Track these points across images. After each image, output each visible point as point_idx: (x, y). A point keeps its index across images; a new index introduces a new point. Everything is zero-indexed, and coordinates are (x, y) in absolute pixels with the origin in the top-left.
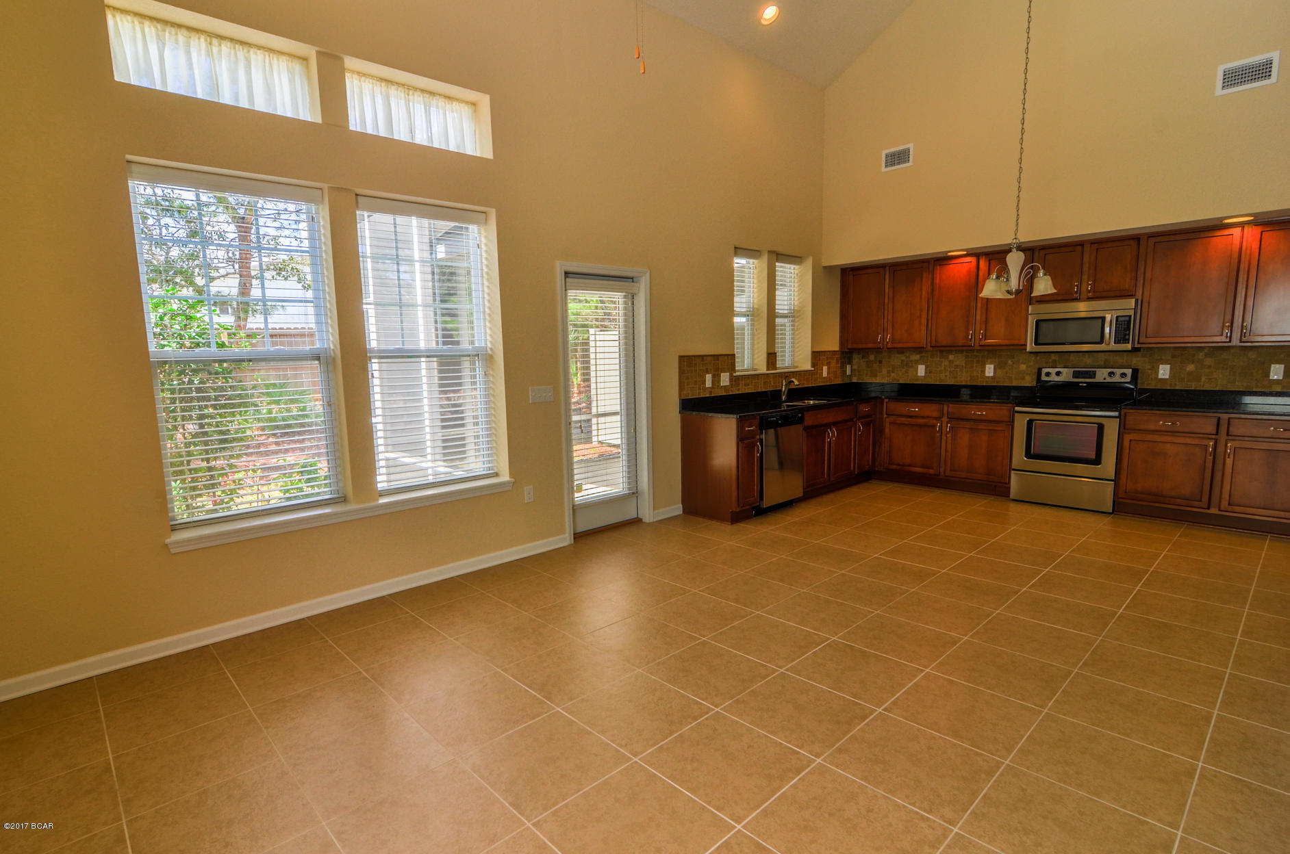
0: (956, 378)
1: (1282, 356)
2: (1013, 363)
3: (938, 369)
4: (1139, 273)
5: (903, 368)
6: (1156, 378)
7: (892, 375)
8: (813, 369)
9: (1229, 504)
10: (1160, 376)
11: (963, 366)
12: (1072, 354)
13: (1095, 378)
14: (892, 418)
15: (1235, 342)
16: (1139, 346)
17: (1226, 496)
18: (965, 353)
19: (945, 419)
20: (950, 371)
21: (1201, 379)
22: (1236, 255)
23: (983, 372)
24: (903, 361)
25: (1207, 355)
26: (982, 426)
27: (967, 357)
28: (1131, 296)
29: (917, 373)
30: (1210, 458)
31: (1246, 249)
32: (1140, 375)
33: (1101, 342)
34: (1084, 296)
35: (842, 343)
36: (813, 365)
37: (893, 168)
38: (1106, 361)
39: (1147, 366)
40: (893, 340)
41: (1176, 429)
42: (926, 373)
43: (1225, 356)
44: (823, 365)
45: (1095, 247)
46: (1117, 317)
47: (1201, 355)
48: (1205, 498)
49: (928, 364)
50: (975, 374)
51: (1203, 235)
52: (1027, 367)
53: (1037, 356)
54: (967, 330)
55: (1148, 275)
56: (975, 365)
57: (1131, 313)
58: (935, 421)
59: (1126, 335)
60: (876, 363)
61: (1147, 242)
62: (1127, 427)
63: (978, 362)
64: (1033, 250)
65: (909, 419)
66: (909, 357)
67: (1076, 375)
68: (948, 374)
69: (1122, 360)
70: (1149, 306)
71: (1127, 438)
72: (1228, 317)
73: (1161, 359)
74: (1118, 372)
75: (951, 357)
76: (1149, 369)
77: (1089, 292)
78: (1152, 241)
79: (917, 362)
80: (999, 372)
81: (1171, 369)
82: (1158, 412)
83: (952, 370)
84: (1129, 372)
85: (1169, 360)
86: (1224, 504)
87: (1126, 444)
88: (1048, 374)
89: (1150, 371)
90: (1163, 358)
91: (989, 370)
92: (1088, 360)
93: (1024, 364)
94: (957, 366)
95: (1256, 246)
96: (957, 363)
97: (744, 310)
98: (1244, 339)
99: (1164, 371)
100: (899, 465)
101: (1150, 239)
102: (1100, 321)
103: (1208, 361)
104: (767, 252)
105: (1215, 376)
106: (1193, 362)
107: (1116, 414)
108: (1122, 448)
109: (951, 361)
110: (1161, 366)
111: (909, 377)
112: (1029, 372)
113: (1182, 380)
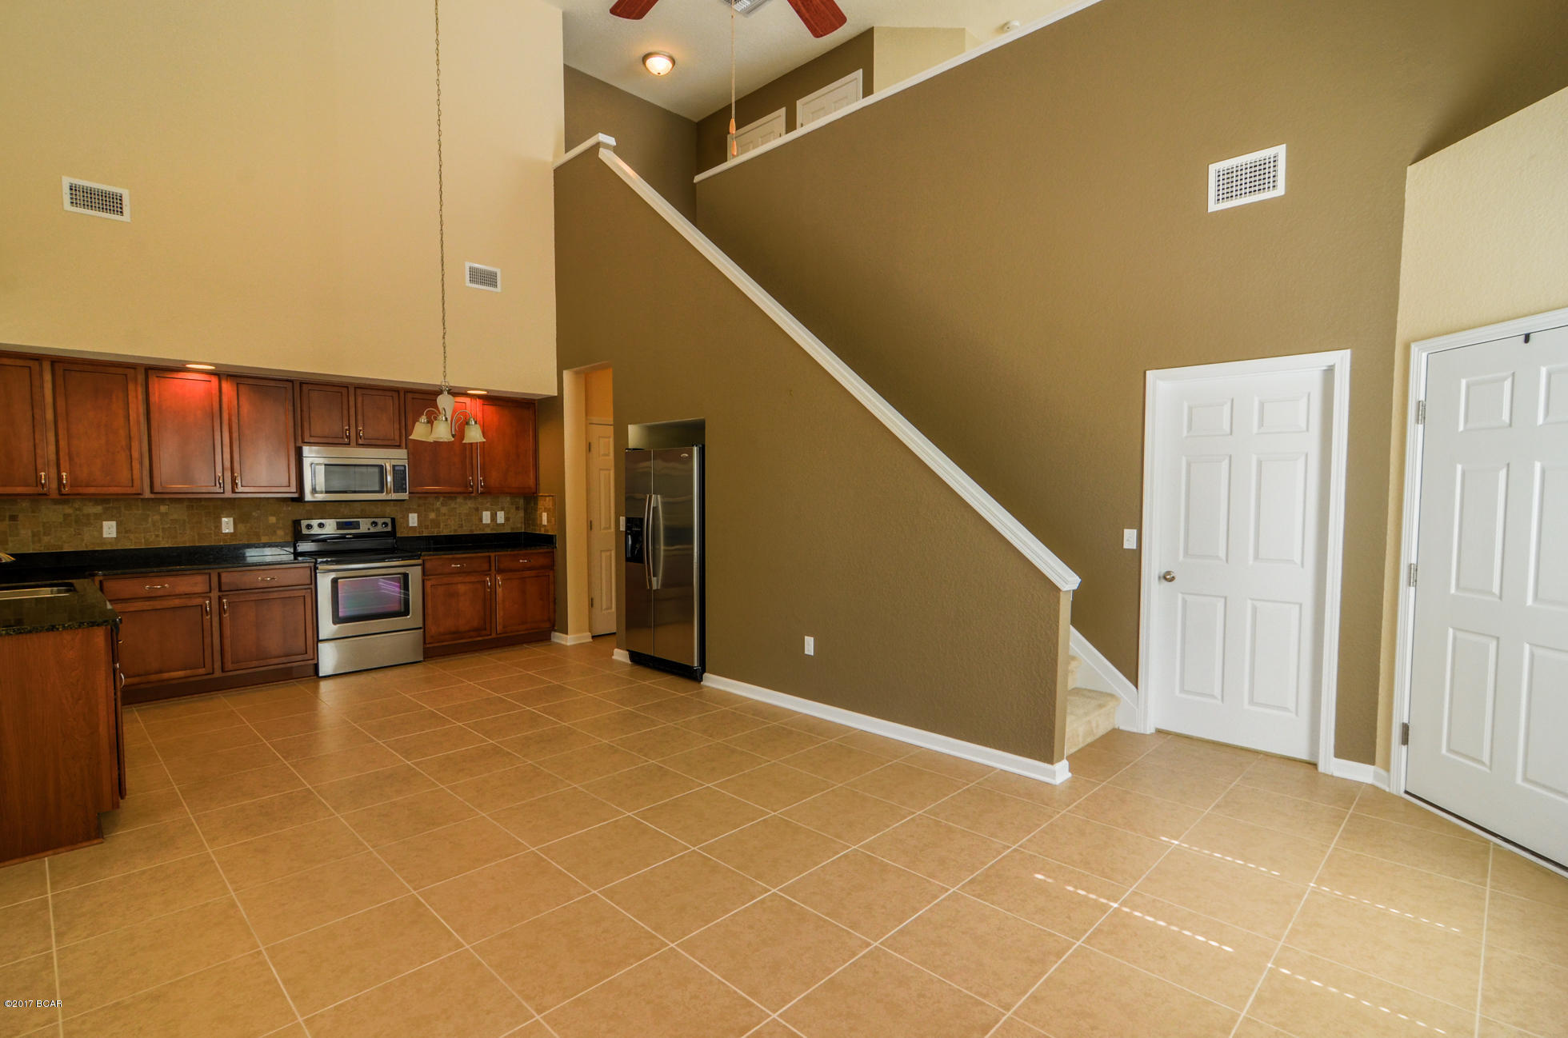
2: (258, 516)
3: (141, 527)
5: (70, 527)
6: (408, 526)
7: (45, 539)
10: (411, 524)
11: (184, 521)
13: (359, 528)
15: (475, 493)
19: (215, 594)
20: (163, 528)
21: (440, 527)
23: (218, 526)
24: (66, 516)
27: (189, 510)
29: (102, 534)
32: (396, 524)
33: (379, 491)
34: (354, 441)
38: (365, 511)
39: (400, 515)
40: (74, 482)
41: (464, 571)
42: (118, 533)
46: (394, 467)
49: (122, 519)
50: (205, 529)
53: (289, 506)
56: (204, 519)
57: (406, 463)
58: (200, 599)
59: (403, 484)
63: (207, 515)
64: (293, 383)
65: (151, 603)
66: (79, 509)
67: (340, 526)
68: (159, 533)
71: (428, 584)
72: (470, 472)
73: (417, 508)
74: (380, 521)
76: (403, 518)
77: (360, 438)
78: (410, 396)
79: (100, 518)
80: (241, 527)
81: (418, 517)
83: (166, 528)
84: (388, 521)
85: (422, 508)
88: (308, 527)
89: (403, 520)
90: (419, 506)
92: (352, 510)
93: (274, 515)
94: (174, 521)
96: (175, 516)
99: (413, 520)
102: (379, 469)
103: (444, 510)
106: (433, 511)
109: (164, 515)
110: (410, 515)
111: (85, 541)
112: (281, 525)
113: (427, 527)
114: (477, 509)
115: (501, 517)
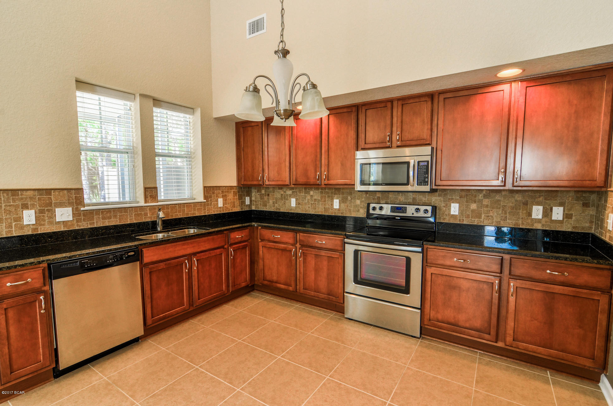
0: (315, 209)
1: (541, 199)
2: (351, 199)
3: (304, 202)
4: (433, 125)
5: (282, 200)
6: (449, 214)
7: (276, 205)
8: (205, 201)
9: (514, 340)
10: (452, 213)
11: (319, 200)
12: (390, 193)
13: (406, 213)
14: (263, 243)
15: (509, 186)
16: (436, 187)
17: (510, 331)
18: (320, 190)
19: (298, 245)
20: (311, 203)
21: (481, 216)
22: (506, 109)
23: (332, 205)
24: (282, 195)
25: (485, 196)
26: (323, 253)
27: (322, 193)
28: (429, 144)
29: (291, 204)
30: (496, 295)
31: (514, 104)
32: (438, 211)
33: (407, 184)
34: (394, 145)
35: (239, 180)
36: (205, 197)
37: (254, 35)
38: (414, 199)
39: (443, 204)
41: (467, 266)
42: (296, 204)
43: (498, 197)
44: (217, 196)
45: (400, 103)
46: (419, 162)
47: (481, 196)
48: (493, 332)
49: (297, 197)
50: (327, 206)
51: (480, 91)
52: (361, 202)
53: (367, 194)
54: (316, 172)
55: (441, 126)
56: (327, 199)
57: (428, 158)
58: (291, 247)
59: (425, 178)
60: (266, 196)
61: (439, 98)
62: (429, 261)
63: (329, 197)
64: (358, 106)
65: (274, 244)
66: (285, 192)
67: (393, 210)
68: (310, 206)
69: (424, 199)
70: (442, 152)
71: (429, 271)
72: (502, 164)
73: (452, 199)
74: (422, 208)
75: (312, 193)
76: (444, 207)
77: (398, 141)
79: (290, 196)
80: (342, 205)
81: (460, 207)
82: (452, 249)
83: (312, 202)
84: (429, 208)
85: (458, 199)
86: (509, 339)
87: (428, 276)
88: (374, 209)
89: (444, 208)
90: (454, 197)
91: (336, 204)
92: (401, 198)
93: (359, 199)
94: (315, 200)
95: (522, 100)
96: (315, 197)
97: (122, 147)
98: (515, 184)
99: (455, 209)
100: (270, 281)
101: (441, 95)
102: (406, 166)
103: (486, 202)
104: (139, 94)
105: (491, 214)
106: (475, 202)
107: (419, 249)
108: (425, 280)
109: (312, 196)
110: (452, 205)
111: (286, 207)
112: (362, 206)
113: (468, 217)
114: (526, 204)
115: (558, 213)
